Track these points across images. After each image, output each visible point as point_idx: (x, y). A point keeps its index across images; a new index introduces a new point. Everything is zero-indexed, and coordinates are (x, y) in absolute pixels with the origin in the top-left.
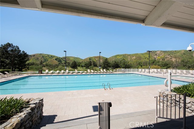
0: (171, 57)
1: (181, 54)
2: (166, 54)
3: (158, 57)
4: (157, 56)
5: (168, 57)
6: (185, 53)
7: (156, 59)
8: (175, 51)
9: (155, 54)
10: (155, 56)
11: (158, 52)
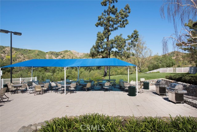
0: (24, 57)
1: (35, 54)
2: (18, 53)
3: (7, 57)
4: (7, 55)
5: (21, 57)
6: (39, 54)
7: (3, 58)
8: (30, 50)
9: (2, 52)
10: (2, 55)
11: (7, 48)
